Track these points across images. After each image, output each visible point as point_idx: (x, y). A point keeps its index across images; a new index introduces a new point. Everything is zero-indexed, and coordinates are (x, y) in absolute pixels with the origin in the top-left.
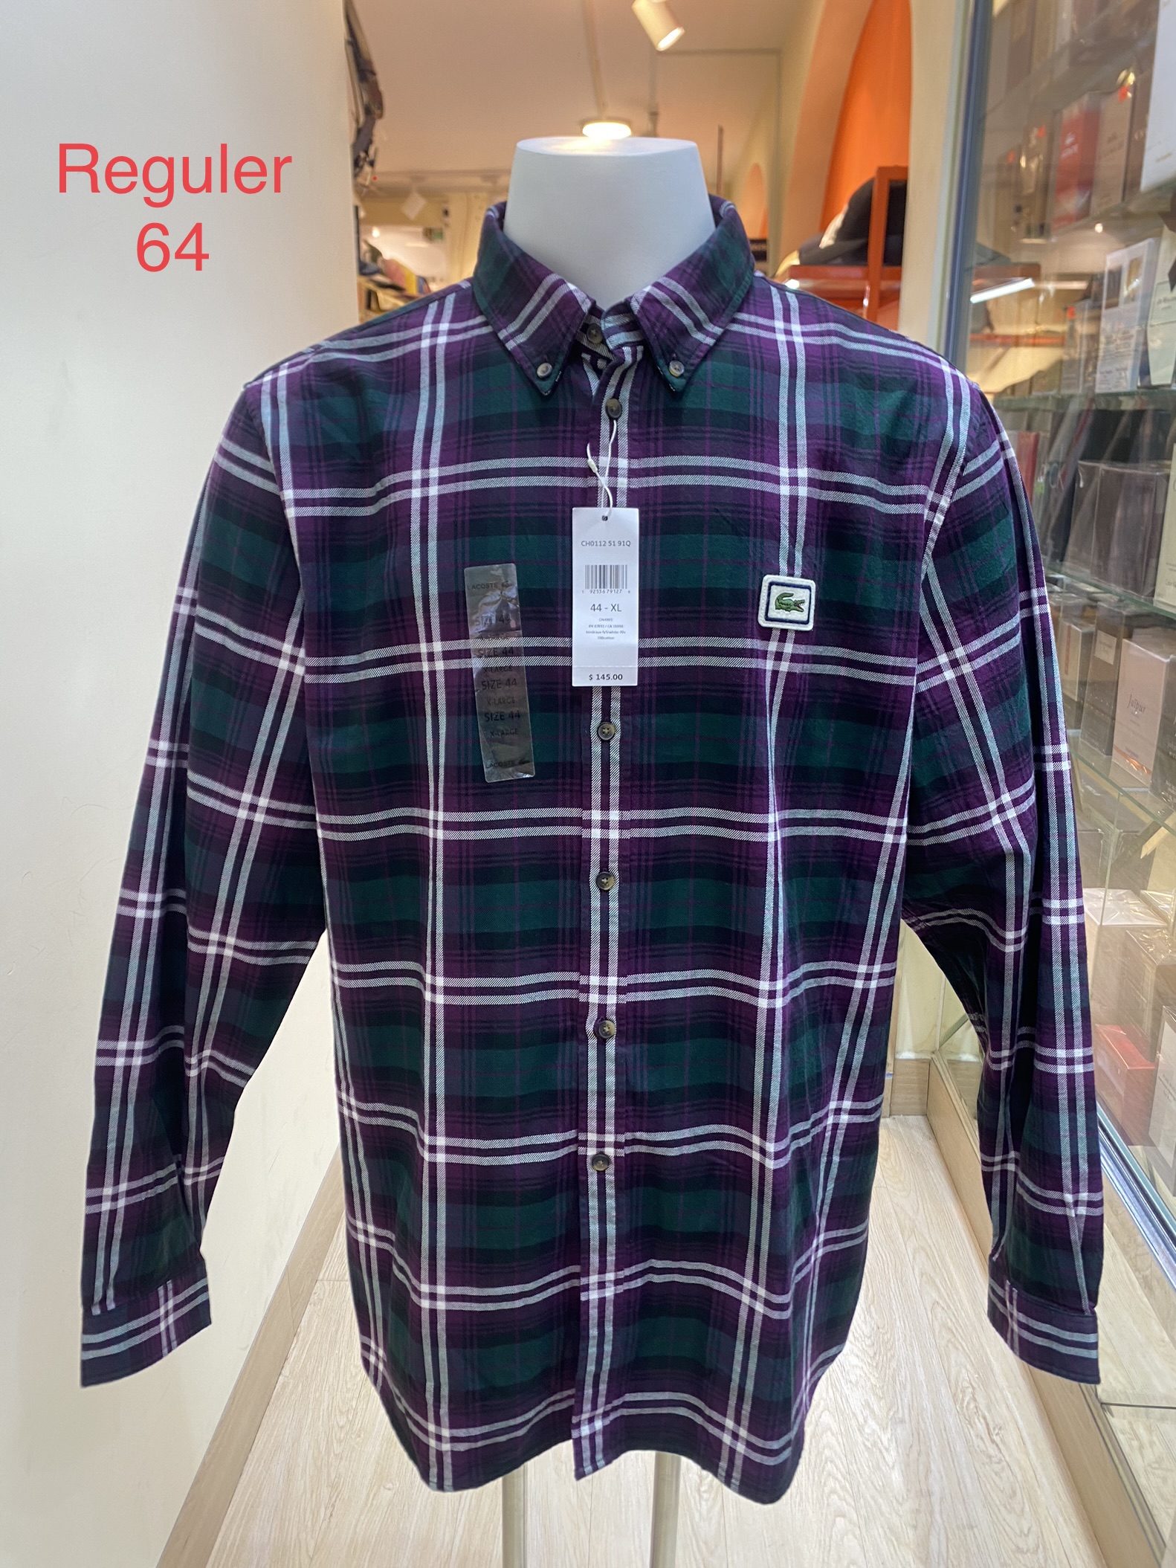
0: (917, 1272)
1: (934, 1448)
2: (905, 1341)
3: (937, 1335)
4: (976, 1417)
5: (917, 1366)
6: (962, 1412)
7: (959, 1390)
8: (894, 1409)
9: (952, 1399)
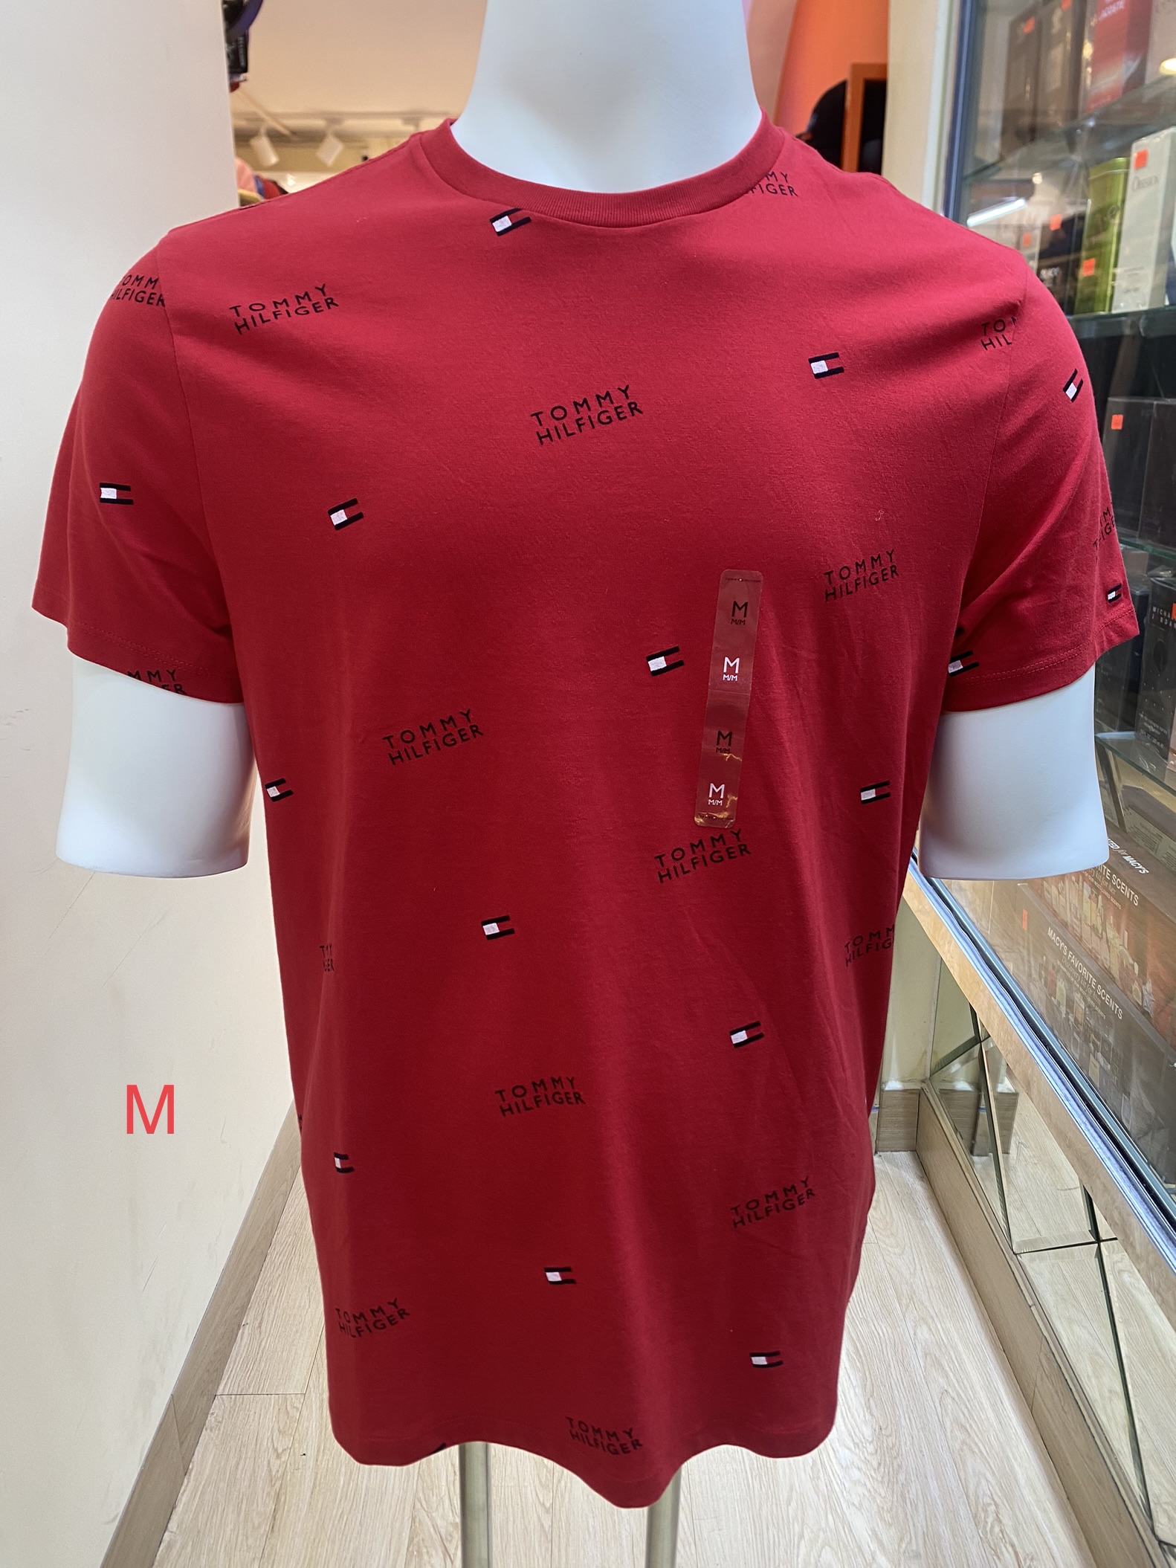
0: (920, 1354)
2: (913, 1444)
3: (949, 1434)
4: (1002, 1545)
5: (929, 1477)
6: (986, 1538)
7: (980, 1509)
8: (906, 1540)
9: (973, 1524)
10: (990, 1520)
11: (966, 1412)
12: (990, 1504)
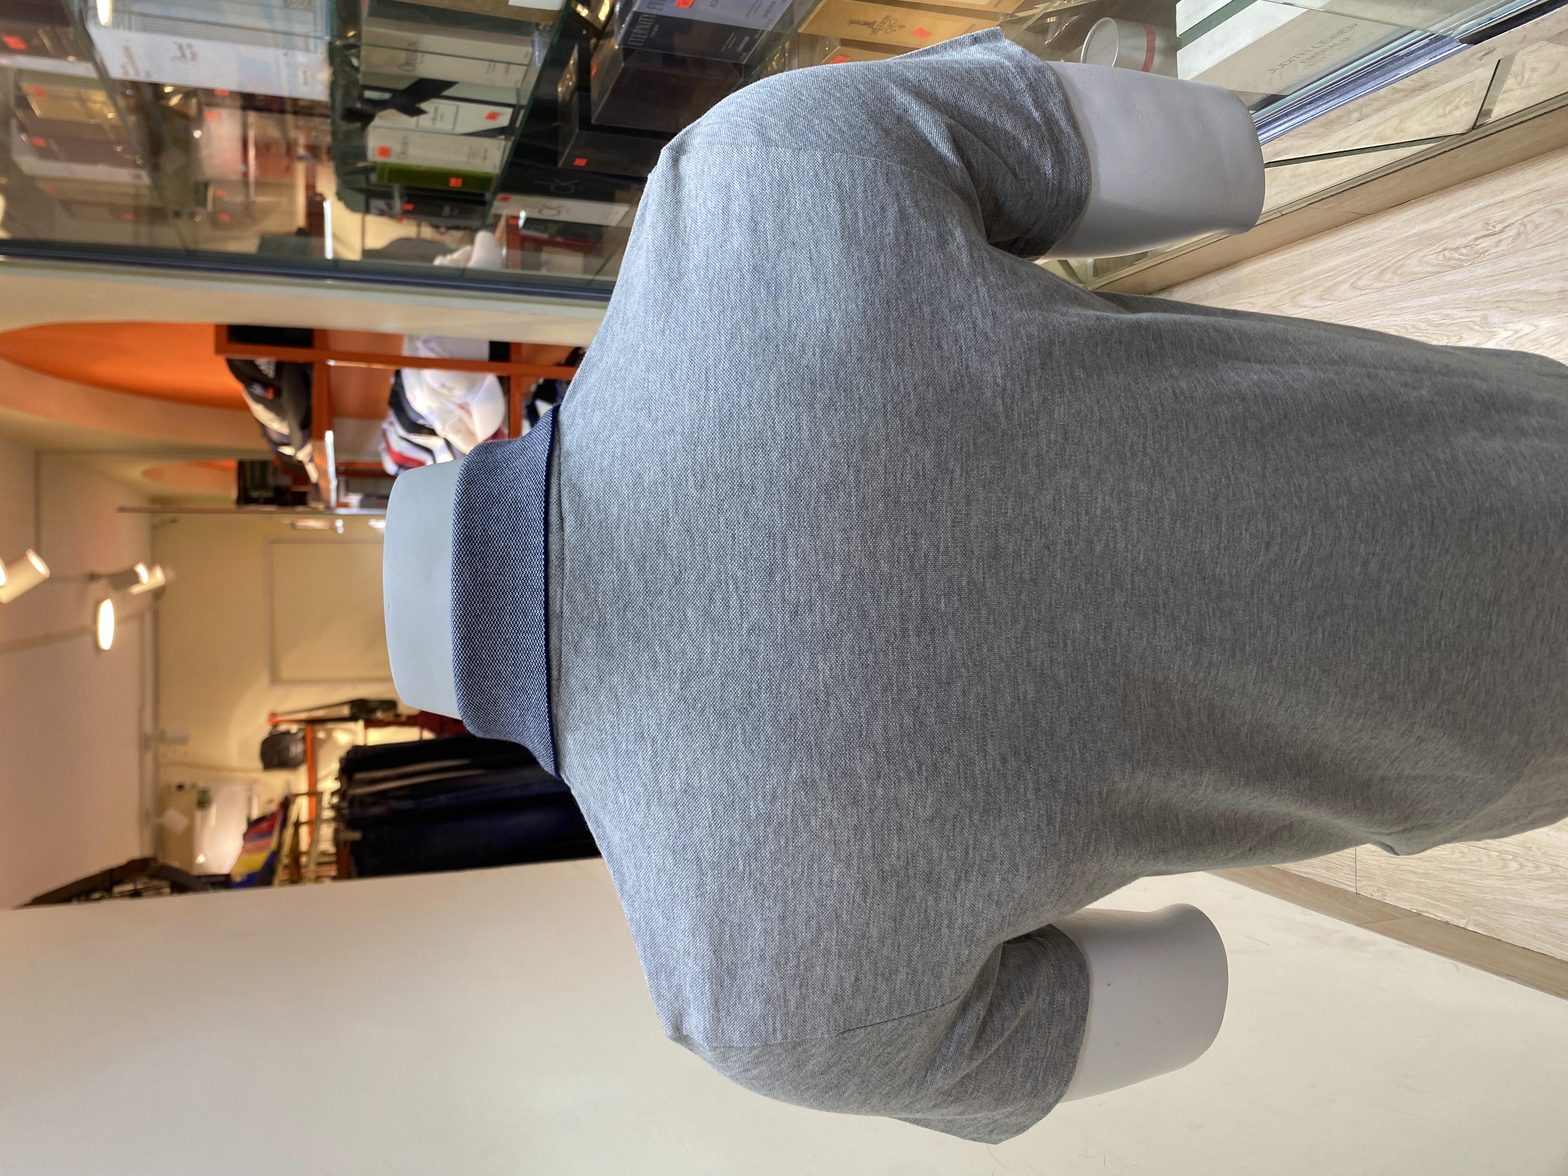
1: (1512, 287)
2: (1395, 315)
3: (1387, 285)
4: (1476, 247)
5: (1424, 303)
6: (1471, 260)
7: (1448, 263)
8: (1472, 325)
9: (1458, 270)
10: (1457, 256)
11: (1371, 269)
12: (1444, 254)
